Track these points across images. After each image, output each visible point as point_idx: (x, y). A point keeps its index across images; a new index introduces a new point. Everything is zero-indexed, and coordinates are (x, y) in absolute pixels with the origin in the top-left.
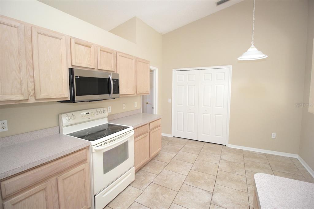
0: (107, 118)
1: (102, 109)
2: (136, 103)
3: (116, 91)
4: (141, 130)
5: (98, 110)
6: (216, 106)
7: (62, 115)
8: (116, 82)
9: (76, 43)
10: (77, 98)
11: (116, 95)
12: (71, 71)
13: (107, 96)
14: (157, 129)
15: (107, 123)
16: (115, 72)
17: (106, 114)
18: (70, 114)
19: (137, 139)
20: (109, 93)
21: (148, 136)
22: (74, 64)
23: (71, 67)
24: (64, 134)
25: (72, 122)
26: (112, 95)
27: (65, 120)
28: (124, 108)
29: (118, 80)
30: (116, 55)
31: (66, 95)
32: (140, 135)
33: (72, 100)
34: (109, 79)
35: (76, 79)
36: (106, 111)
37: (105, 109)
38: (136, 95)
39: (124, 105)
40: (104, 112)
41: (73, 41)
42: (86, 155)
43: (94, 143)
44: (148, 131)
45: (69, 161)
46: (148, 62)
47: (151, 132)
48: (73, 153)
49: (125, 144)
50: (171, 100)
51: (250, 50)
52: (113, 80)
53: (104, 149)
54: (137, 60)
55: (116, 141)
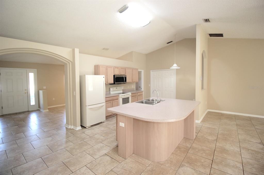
0: (122, 91)
3: (126, 81)
4: (134, 95)
6: (170, 88)
8: (126, 78)
10: (116, 83)
11: (125, 82)
13: (123, 83)
16: (125, 75)
17: (122, 89)
18: (113, 88)
19: (132, 98)
20: (123, 82)
21: (137, 97)
23: (114, 75)
25: (113, 90)
26: (124, 82)
27: (111, 89)
28: (128, 87)
29: (126, 77)
30: (125, 69)
31: (113, 82)
32: (134, 96)
33: (114, 84)
34: (123, 77)
35: (115, 78)
38: (132, 82)
39: (128, 86)
40: (121, 88)
41: (115, 68)
43: (120, 95)
44: (136, 96)
45: (115, 98)
46: (137, 69)
47: (138, 96)
48: (116, 96)
49: (128, 98)
50: (150, 85)
51: (174, 65)
52: (125, 77)
53: (122, 97)
54: (133, 69)
55: (125, 96)
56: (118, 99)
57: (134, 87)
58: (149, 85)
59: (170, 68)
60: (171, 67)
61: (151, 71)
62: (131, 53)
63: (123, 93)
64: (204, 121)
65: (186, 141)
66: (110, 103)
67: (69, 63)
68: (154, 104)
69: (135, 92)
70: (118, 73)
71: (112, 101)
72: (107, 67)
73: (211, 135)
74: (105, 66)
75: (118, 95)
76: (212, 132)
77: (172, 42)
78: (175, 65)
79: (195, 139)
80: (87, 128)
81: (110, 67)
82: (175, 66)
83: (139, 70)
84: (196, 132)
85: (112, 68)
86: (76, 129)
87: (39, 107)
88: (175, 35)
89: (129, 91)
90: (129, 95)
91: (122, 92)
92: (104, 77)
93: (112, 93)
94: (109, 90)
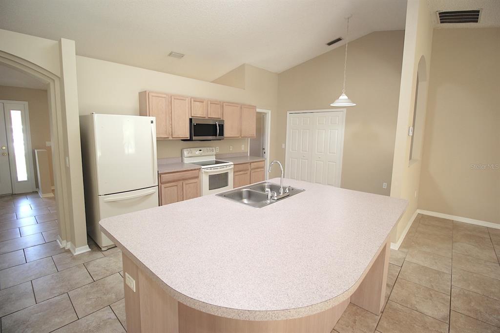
0: (215, 156)
1: (211, 148)
2: (243, 146)
3: (222, 133)
4: (241, 167)
5: (208, 148)
6: (330, 153)
7: (184, 150)
8: (222, 127)
9: (194, 101)
10: (194, 138)
11: (221, 137)
12: (191, 120)
13: (214, 137)
14: (259, 170)
15: (215, 159)
16: (222, 119)
17: (214, 153)
18: (189, 149)
19: (236, 174)
20: (216, 136)
21: (249, 174)
22: (193, 115)
23: (191, 117)
24: (185, 162)
25: (190, 155)
26: (218, 137)
27: (186, 153)
28: (231, 149)
29: (223, 125)
30: (222, 105)
31: (188, 136)
32: (240, 171)
33: (191, 140)
34: (216, 124)
35: (194, 125)
36: (215, 151)
37: (214, 148)
38: (240, 138)
39: (231, 147)
41: (192, 100)
42: (198, 175)
43: (203, 167)
44: (248, 170)
45: (189, 174)
46: (254, 107)
47: (252, 171)
48: (191, 170)
49: (226, 174)
50: (285, 145)
51: (341, 97)
52: (219, 125)
53: (209, 172)
54: (242, 106)
55: (219, 169)
56: (197, 177)
57: (245, 148)
58: (283, 147)
59: (331, 105)
60: (333, 102)
61: (288, 113)
62: (242, 68)
63: (217, 163)
64: (407, 244)
65: (357, 318)
66: (175, 188)
67: (54, 80)
68: (266, 205)
69: (249, 160)
70: (201, 113)
71: (181, 182)
72: (171, 99)
73: (431, 295)
74: (165, 96)
75: (197, 167)
76: (432, 286)
77: (339, 40)
78: (344, 97)
79: (382, 312)
80: (103, 249)
81: (181, 98)
82: (343, 100)
83: (258, 110)
84: (388, 285)
85: (185, 100)
86: (73, 253)
87: (37, 186)
88: (348, 18)
89: (231, 159)
90: (228, 167)
91: (213, 159)
92: (152, 122)
93: (187, 161)
94: (180, 156)
